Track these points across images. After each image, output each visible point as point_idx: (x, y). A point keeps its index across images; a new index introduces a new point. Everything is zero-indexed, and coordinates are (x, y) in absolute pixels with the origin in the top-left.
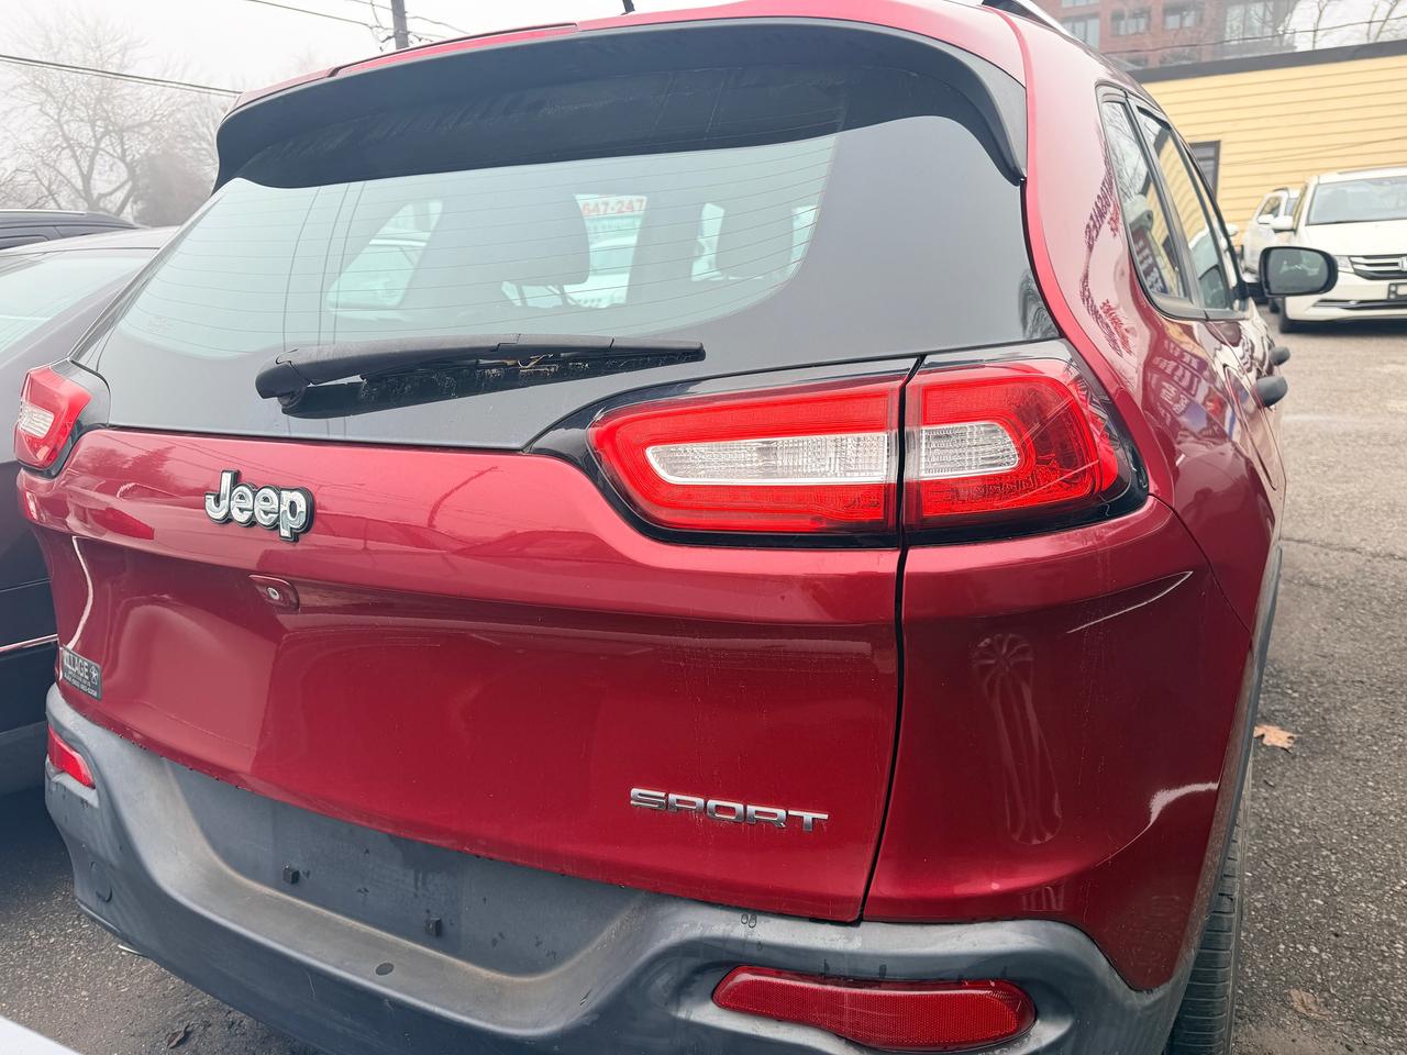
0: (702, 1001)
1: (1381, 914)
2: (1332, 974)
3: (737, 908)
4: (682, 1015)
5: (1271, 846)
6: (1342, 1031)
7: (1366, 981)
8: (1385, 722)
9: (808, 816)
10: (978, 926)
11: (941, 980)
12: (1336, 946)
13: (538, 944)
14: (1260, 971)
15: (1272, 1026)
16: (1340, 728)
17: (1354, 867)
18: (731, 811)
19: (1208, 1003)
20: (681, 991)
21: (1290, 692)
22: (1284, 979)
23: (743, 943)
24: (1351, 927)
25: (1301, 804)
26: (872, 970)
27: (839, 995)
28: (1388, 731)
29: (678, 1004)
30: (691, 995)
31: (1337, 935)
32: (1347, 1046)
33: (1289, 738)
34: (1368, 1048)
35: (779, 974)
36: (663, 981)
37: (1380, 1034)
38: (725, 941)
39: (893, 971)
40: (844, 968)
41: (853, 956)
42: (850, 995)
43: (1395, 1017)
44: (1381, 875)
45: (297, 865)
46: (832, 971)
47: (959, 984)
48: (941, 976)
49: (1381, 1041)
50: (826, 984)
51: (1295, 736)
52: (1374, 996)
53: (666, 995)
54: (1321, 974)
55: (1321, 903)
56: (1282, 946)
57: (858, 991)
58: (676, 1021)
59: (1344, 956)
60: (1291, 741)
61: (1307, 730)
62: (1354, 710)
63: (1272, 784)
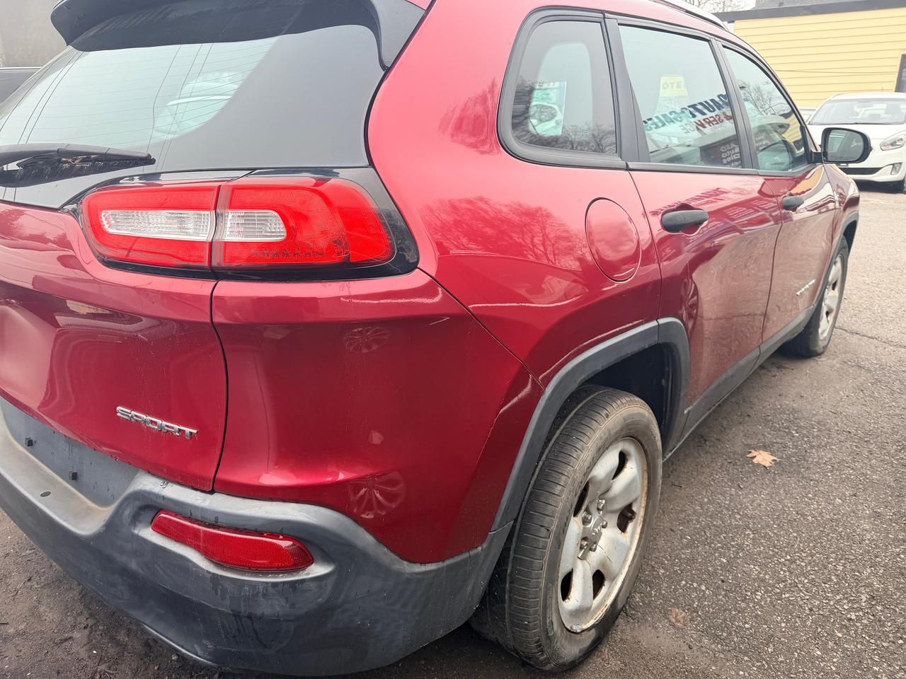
0: (146, 526)
1: (761, 573)
2: (706, 603)
3: (159, 477)
4: (136, 532)
5: (715, 523)
6: (692, 637)
7: (725, 611)
8: (849, 459)
9: (188, 430)
10: (274, 503)
11: (246, 529)
12: (718, 587)
13: (108, 490)
14: (661, 594)
15: (650, 626)
16: (813, 458)
17: (762, 544)
18: (155, 423)
19: (525, 590)
20: (135, 519)
21: (794, 432)
22: (673, 601)
23: (157, 496)
24: (735, 577)
25: (753, 501)
26: (211, 519)
27: (199, 530)
28: (846, 465)
29: (135, 526)
30: (140, 522)
31: (723, 581)
32: (689, 646)
33: (773, 460)
34: (703, 649)
35: (176, 515)
36: (128, 512)
37: (714, 642)
38: (150, 493)
39: (222, 521)
40: (199, 516)
41: (203, 510)
42: (204, 531)
43: (730, 634)
44: (777, 551)
45: (33, 437)
46: (193, 517)
47: (261, 534)
48: (246, 527)
49: (713, 646)
50: (194, 524)
51: (778, 460)
52: (725, 620)
53: (129, 520)
54: (699, 602)
55: (725, 561)
56: (684, 582)
57: (208, 529)
58: (133, 534)
59: (720, 594)
60: (773, 463)
61: (789, 457)
62: (832, 449)
63: (742, 487)
